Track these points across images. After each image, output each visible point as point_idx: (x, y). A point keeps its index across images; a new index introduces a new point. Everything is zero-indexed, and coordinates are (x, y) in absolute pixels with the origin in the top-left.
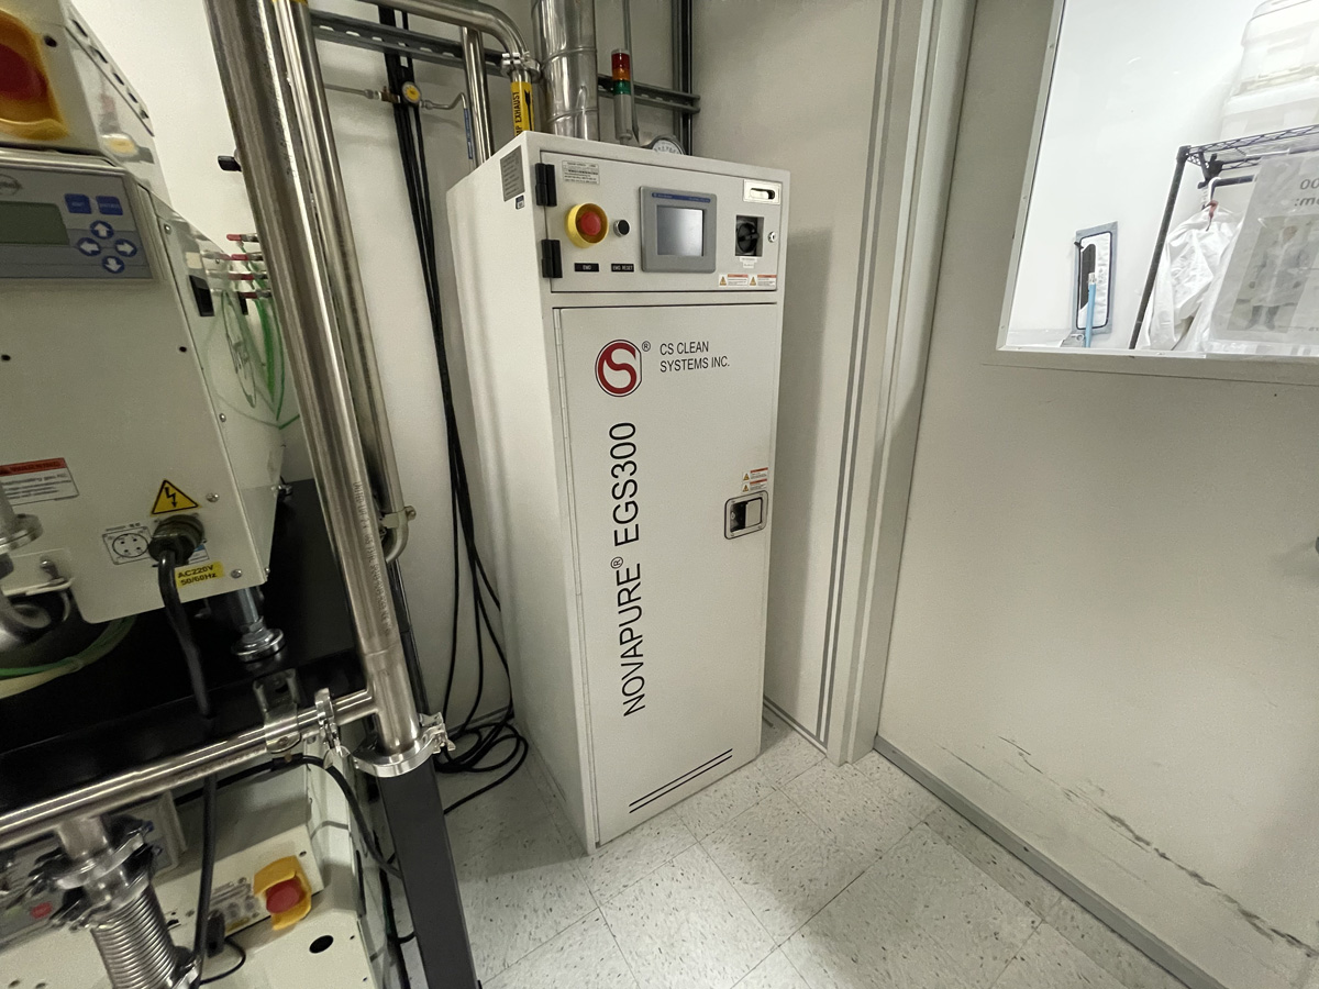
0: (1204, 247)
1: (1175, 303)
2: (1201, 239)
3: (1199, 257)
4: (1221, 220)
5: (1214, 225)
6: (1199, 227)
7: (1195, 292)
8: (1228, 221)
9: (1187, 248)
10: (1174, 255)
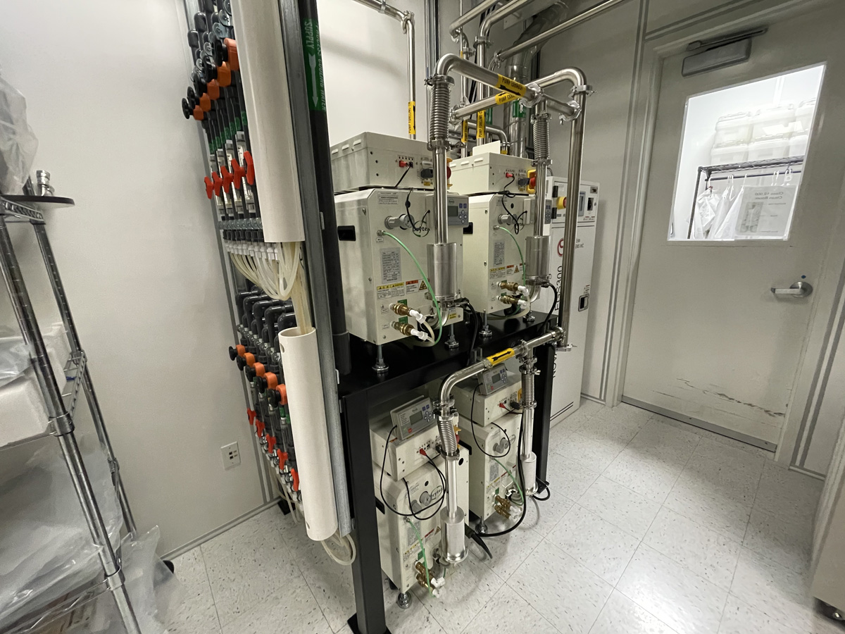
0: (710, 203)
1: (702, 224)
2: (709, 200)
3: (709, 207)
4: (715, 193)
5: (712, 195)
6: (707, 196)
7: (710, 220)
8: (716, 193)
9: (704, 204)
10: (700, 207)
